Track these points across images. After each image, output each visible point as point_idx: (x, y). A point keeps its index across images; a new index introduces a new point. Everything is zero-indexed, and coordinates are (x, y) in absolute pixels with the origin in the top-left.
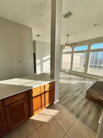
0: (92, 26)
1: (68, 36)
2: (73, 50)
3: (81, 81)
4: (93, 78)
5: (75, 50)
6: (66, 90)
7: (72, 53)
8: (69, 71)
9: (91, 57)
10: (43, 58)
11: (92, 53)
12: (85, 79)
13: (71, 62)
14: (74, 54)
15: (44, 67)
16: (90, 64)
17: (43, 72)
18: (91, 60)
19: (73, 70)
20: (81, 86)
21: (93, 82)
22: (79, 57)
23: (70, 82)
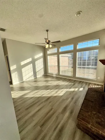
0: (76, 15)
1: (47, 31)
2: (58, 50)
3: (70, 88)
4: (83, 82)
5: (60, 50)
6: (47, 114)
7: (58, 54)
8: (56, 75)
9: (78, 57)
10: (21, 63)
11: (78, 53)
12: (74, 85)
13: (57, 65)
14: (60, 55)
15: (24, 74)
16: (78, 65)
17: (23, 80)
18: (78, 61)
19: (61, 73)
20: (70, 99)
21: (84, 88)
22: (67, 58)
23: (57, 92)
